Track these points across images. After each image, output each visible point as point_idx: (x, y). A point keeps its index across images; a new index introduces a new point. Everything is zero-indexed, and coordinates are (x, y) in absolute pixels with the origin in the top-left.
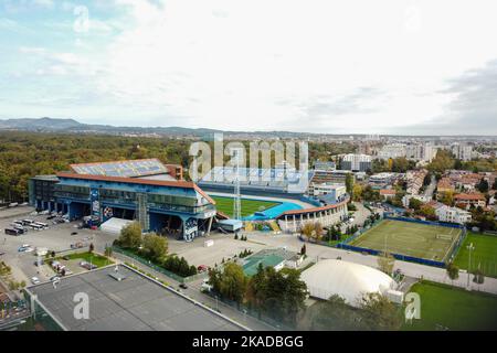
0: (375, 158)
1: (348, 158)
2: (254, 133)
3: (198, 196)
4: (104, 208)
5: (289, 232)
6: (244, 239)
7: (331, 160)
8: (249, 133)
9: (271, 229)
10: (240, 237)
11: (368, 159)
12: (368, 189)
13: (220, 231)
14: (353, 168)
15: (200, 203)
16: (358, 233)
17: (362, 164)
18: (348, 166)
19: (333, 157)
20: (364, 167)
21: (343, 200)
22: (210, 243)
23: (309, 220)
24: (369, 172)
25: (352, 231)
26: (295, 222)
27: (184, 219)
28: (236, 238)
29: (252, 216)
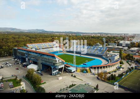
0: (131, 42)
1: (121, 42)
2: (92, 33)
3: (57, 59)
4: (30, 60)
5: (94, 74)
6: (75, 77)
7: (115, 43)
8: (91, 33)
9: (87, 72)
10: (73, 76)
11: (129, 42)
12: (129, 55)
13: (67, 72)
14: (123, 45)
15: (57, 62)
16: (123, 77)
17: (126, 44)
18: (121, 45)
19: (116, 41)
20: (127, 45)
21: (118, 61)
22: (60, 78)
23: (103, 69)
24: (129, 48)
25: (121, 76)
26: (97, 70)
27: (52, 67)
28: (72, 76)
29: (82, 64)
